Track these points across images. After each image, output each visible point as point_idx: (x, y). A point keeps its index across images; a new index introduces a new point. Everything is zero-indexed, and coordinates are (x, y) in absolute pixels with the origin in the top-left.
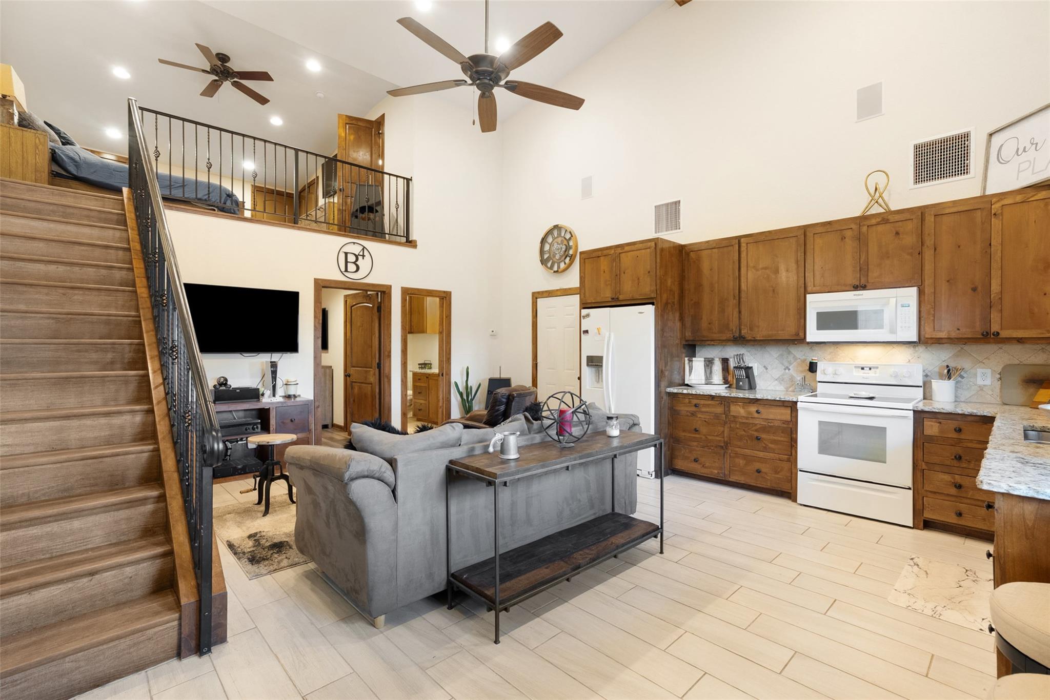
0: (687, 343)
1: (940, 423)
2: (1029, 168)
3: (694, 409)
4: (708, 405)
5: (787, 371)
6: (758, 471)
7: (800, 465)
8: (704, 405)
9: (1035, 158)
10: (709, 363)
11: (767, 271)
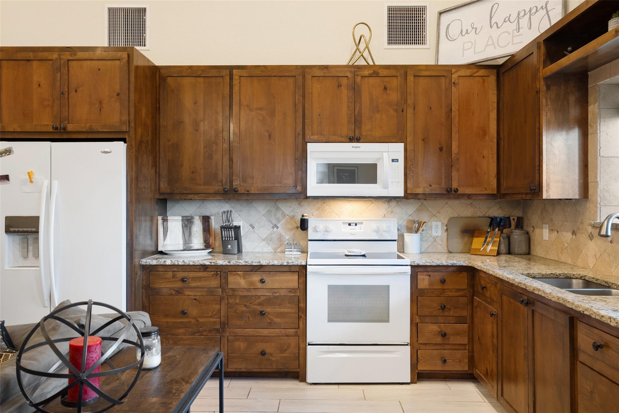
0: (162, 197)
1: (429, 276)
2: (471, 47)
3: (179, 285)
4: (199, 279)
5: (275, 229)
6: (263, 353)
7: (310, 338)
8: (195, 279)
9: (475, 40)
10: (187, 222)
11: (262, 112)
